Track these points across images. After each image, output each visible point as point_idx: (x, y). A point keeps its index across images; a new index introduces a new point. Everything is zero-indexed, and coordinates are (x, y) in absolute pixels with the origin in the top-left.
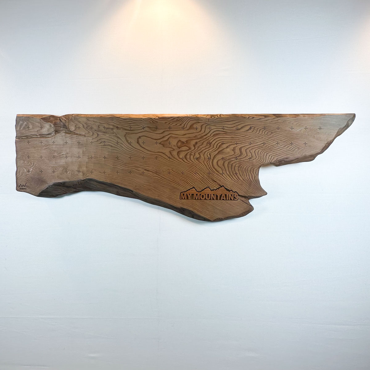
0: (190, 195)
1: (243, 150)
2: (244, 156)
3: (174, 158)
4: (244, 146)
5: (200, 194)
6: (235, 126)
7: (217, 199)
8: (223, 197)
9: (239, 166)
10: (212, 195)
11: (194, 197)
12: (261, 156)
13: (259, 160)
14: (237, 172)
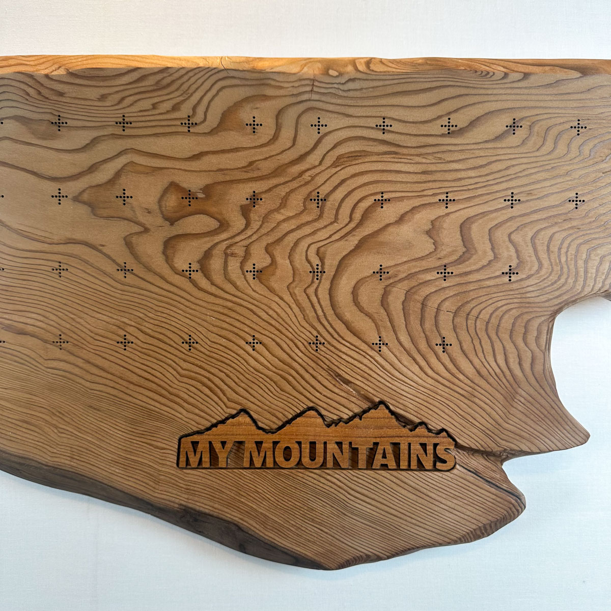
0: (229, 446)
1: (477, 232)
2: (485, 262)
3: (149, 269)
4: (484, 214)
5: (275, 443)
6: (440, 117)
7: (354, 464)
8: (384, 456)
9: (459, 308)
10: (332, 447)
11: (247, 455)
12: (563, 259)
13: (553, 278)
14: (451, 338)
